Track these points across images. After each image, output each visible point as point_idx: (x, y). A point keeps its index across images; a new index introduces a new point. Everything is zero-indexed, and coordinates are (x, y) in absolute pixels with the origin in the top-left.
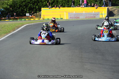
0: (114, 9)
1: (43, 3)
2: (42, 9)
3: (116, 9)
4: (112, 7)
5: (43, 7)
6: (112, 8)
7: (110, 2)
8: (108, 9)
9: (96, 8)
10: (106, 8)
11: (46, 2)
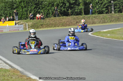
0: (21, 23)
3: (23, 23)
7: (16, 16)
8: (15, 23)
9: (3, 23)
10: (13, 23)
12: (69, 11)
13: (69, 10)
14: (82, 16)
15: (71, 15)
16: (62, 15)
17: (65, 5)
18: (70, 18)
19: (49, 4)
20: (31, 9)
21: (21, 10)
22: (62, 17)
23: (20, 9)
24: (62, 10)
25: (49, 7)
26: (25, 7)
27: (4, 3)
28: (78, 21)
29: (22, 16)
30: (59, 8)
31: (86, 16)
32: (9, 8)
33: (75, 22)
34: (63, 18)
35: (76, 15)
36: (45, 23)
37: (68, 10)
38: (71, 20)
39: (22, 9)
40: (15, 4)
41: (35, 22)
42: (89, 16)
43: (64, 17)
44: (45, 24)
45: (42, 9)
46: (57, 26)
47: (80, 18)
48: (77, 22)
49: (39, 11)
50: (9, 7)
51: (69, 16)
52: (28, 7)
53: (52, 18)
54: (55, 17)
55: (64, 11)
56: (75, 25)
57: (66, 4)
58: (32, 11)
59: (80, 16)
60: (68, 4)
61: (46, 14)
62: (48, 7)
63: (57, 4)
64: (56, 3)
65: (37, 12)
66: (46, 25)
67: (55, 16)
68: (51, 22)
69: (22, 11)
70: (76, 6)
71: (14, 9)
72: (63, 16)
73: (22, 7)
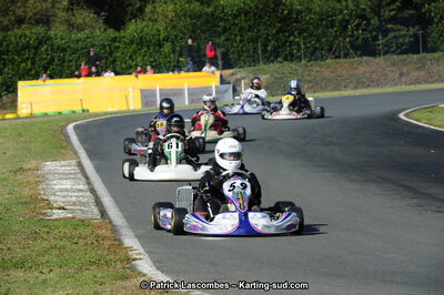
0: (238, 76)
1: (18, 66)
2: (21, 84)
3: (244, 75)
4: (231, 71)
5: (20, 79)
6: (233, 74)
8: (221, 76)
11: (29, 63)
12: (380, 42)
13: (380, 37)
14: (416, 56)
15: (386, 53)
16: (359, 53)
17: (369, 24)
18: (382, 61)
19: (321, 20)
20: (268, 35)
21: (238, 39)
22: (357, 58)
23: (236, 35)
24: (357, 38)
25: (320, 31)
26: (250, 28)
27: (190, 17)
28: (405, 69)
29: (239, 56)
30: (350, 33)
31: (429, 56)
32: (204, 32)
33: (397, 75)
34: (361, 62)
35: (400, 54)
36: (309, 75)
37: (375, 38)
38: (384, 69)
39: (242, 36)
40: (222, 20)
41: (278, 73)
42: (437, 55)
43: (365, 58)
44: (308, 78)
45: (300, 34)
46: (343, 84)
47: (410, 63)
48: (401, 75)
49: (291, 42)
50: (204, 28)
51: (380, 55)
52: (259, 30)
53: (329, 61)
54: (337, 60)
55: (365, 40)
56: (396, 85)
57: (368, 20)
58: (270, 41)
59: (411, 55)
60: (375, 21)
61: (311, 49)
62: (317, 28)
63: (343, 20)
64: (340, 17)
65: (284, 44)
66: (310, 82)
67: (339, 57)
68: (327, 74)
69: (241, 41)
70: (399, 27)
71: (219, 35)
72: (361, 56)
73: (241, 29)
